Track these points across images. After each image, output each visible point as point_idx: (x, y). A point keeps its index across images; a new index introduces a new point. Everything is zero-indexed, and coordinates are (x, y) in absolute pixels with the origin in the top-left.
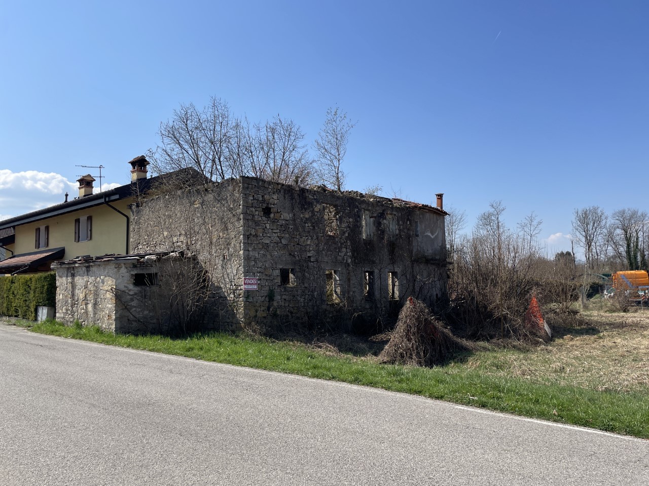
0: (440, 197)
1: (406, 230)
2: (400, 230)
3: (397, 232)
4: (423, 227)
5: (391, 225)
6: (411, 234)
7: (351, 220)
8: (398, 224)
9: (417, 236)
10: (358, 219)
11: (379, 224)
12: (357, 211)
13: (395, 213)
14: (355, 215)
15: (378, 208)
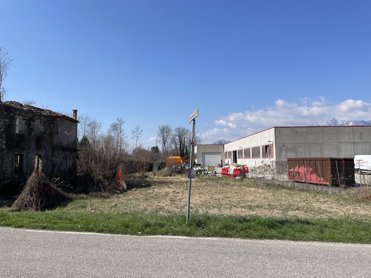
0: (75, 111)
1: (49, 130)
2: (45, 129)
3: (43, 130)
4: (62, 128)
5: (39, 126)
6: (54, 132)
7: (7, 120)
8: (44, 125)
9: (58, 133)
10: (13, 120)
11: (30, 125)
12: (12, 115)
13: (42, 118)
14: (10, 117)
15: (29, 114)
